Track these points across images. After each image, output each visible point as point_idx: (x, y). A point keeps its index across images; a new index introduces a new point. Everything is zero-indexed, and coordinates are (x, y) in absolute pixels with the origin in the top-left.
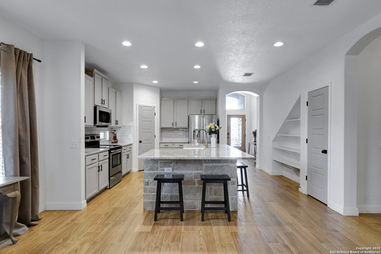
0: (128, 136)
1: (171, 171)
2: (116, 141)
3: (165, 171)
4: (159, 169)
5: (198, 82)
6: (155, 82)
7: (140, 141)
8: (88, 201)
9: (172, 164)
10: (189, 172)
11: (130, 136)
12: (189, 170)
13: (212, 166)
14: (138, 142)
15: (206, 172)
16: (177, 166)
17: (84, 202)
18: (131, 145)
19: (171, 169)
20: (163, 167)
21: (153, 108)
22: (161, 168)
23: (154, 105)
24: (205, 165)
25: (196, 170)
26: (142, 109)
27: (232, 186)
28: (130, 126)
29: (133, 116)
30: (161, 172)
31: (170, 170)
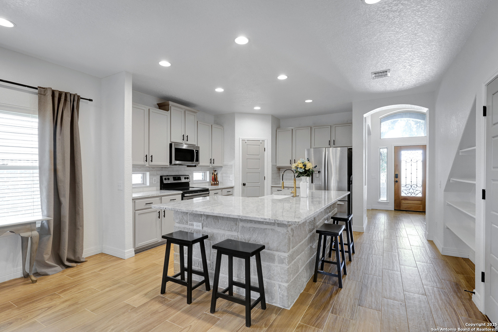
0: (230, 177)
1: (200, 228)
2: (216, 182)
3: (195, 227)
4: (189, 222)
5: (311, 101)
6: (257, 108)
7: (243, 184)
8: (138, 251)
9: (201, 217)
10: (221, 232)
11: (232, 177)
12: (221, 229)
13: (250, 227)
14: (241, 186)
15: (242, 236)
16: (207, 222)
17: (129, 252)
18: (232, 188)
19: (200, 224)
20: (192, 221)
21: (261, 142)
22: (190, 223)
23: (263, 138)
24: (241, 224)
25: (229, 231)
26: (247, 144)
27: (281, 265)
28: (232, 165)
29: (235, 153)
30: (191, 227)
31: (199, 226)
